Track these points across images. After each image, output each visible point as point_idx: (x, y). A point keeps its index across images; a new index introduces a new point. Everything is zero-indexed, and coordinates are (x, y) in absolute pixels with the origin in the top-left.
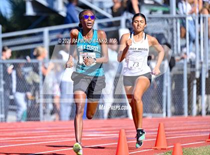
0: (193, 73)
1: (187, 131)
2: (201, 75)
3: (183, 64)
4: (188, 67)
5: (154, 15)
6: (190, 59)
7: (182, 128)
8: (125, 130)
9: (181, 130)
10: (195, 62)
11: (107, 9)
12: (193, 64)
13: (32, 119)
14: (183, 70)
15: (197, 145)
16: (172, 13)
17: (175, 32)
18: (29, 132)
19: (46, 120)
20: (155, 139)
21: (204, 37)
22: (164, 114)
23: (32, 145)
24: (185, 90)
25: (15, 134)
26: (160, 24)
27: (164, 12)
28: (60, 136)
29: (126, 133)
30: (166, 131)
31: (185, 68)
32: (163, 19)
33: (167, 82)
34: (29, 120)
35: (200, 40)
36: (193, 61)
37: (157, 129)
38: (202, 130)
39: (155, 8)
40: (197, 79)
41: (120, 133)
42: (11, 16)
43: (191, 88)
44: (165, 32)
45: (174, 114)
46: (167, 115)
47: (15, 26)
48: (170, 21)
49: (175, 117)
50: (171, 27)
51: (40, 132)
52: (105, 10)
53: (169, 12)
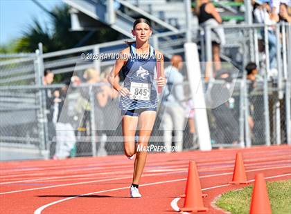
0: (276, 93)
1: (271, 163)
2: (285, 95)
3: (262, 83)
4: (269, 86)
5: (226, 25)
6: (271, 77)
7: (264, 159)
9: (263, 161)
10: (276, 80)
11: (170, 20)
12: (274, 82)
13: (83, 154)
14: (262, 90)
15: (282, 178)
16: (248, 23)
17: (252, 45)
18: (79, 170)
20: (232, 173)
21: (287, 50)
22: (242, 144)
23: (83, 184)
24: (267, 113)
25: (63, 172)
26: (233, 35)
27: (239, 22)
28: (117, 173)
29: (197, 166)
30: (244, 163)
31: (266, 87)
32: (236, 29)
33: (244, 105)
34: (80, 156)
35: (282, 53)
36: (274, 78)
37: (234, 161)
39: (227, 16)
40: (280, 101)
41: (189, 167)
42: (54, 32)
43: (274, 112)
44: (240, 45)
46: (245, 145)
47: (60, 44)
48: (245, 32)
49: (255, 147)
50: (247, 39)
52: (167, 21)
53: (243, 20)
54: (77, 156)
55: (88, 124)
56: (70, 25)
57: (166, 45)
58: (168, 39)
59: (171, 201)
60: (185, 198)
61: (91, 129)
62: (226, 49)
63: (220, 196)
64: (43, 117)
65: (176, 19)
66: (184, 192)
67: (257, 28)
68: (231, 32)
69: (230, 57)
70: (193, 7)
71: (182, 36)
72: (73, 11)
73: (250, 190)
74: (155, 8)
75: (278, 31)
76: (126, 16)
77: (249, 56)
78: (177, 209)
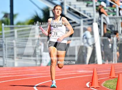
11: (88, 14)
16: (117, 15)
17: (118, 24)
20: (109, 73)
22: (114, 62)
25: (45, 71)
26: (112, 20)
27: (114, 15)
29: (97, 70)
32: (113, 18)
33: (115, 47)
37: (111, 69)
39: (109, 13)
42: (43, 18)
44: (114, 24)
48: (116, 19)
49: (119, 63)
50: (117, 22)
52: (86, 14)
53: (115, 14)
57: (86, 23)
58: (87, 21)
59: (87, 83)
60: (92, 82)
62: (108, 25)
63: (105, 82)
64: (38, 50)
65: (90, 14)
66: (91, 80)
67: (121, 18)
69: (111, 28)
70: (97, 9)
71: (92, 20)
72: (50, 9)
73: (116, 80)
74: (82, 9)
77: (117, 28)
78: (89, 86)
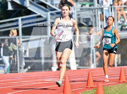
5: (84, 7)
8: (68, 76)
11: (56, 4)
13: (13, 71)
15: (112, 85)
16: (95, 6)
17: (97, 17)
18: (11, 80)
19: (21, 72)
26: (87, 12)
27: (90, 6)
28: (30, 81)
29: (69, 78)
30: (93, 77)
37: (88, 76)
38: (115, 75)
39: (85, 3)
41: (65, 79)
44: (91, 17)
45: (98, 66)
47: (2, 16)
48: (94, 11)
50: (95, 14)
51: (18, 79)
52: (55, 5)
53: (93, 5)
54: (10, 73)
55: (15, 56)
56: (7, 7)
58: (55, 14)
61: (17, 59)
62: (84, 19)
66: (62, 91)
67: (100, 8)
68: (87, 10)
69: (86, 23)
75: (110, 10)
76: (34, 3)
77: (96, 23)
